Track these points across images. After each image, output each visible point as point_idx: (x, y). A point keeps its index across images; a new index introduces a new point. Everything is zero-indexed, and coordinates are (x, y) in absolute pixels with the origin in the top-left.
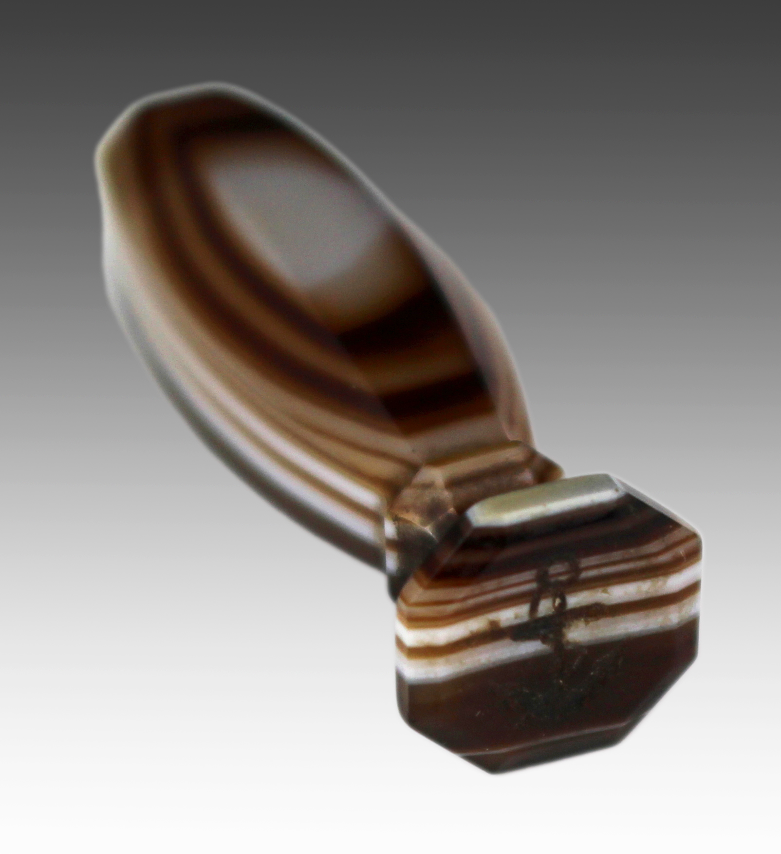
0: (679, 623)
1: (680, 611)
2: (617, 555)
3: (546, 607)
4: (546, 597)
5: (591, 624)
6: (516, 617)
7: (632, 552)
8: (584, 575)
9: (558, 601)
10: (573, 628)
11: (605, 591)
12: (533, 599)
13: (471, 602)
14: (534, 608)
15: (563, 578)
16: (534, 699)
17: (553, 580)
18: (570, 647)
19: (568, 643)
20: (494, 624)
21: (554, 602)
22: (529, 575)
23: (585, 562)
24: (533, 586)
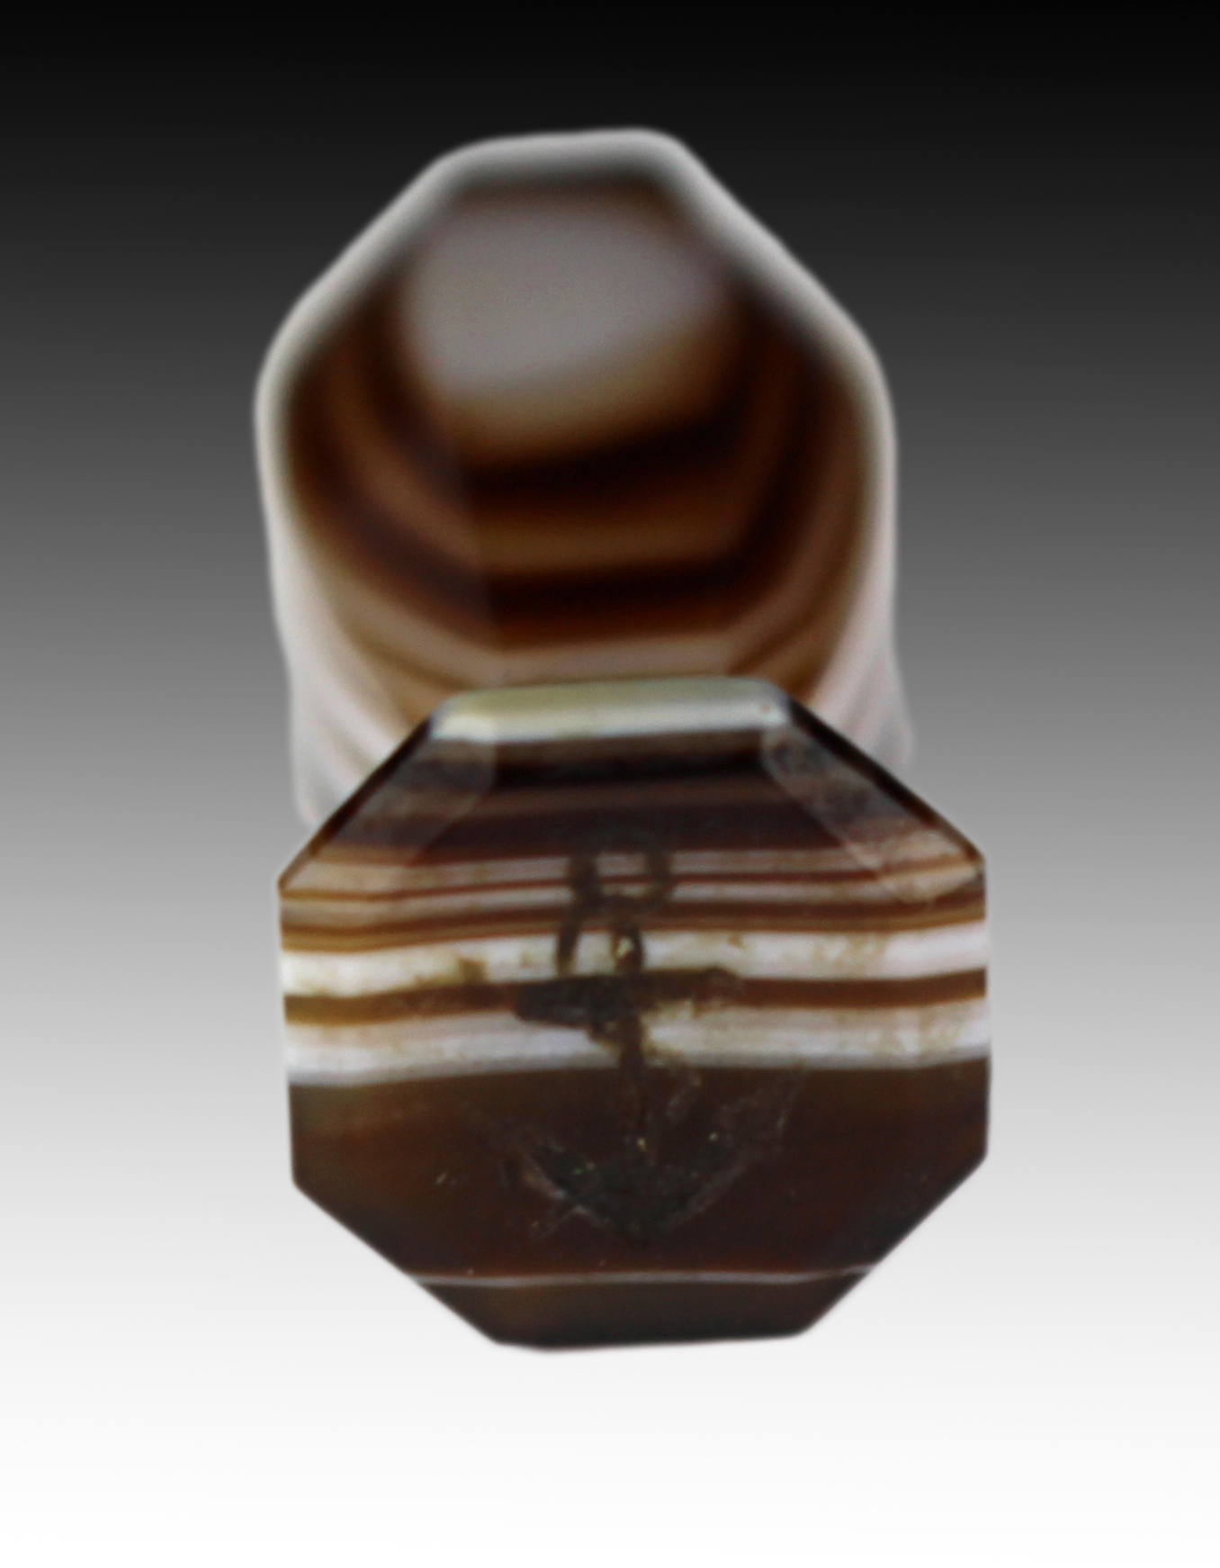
0: (922, 1057)
1: (924, 1026)
2: (762, 860)
3: (594, 952)
4: (594, 929)
5: (709, 1017)
6: (525, 963)
7: (798, 859)
8: (685, 892)
9: (625, 946)
10: (664, 1016)
11: (735, 942)
12: (567, 929)
13: (415, 907)
14: (566, 951)
15: (634, 890)
16: (578, 1172)
17: (608, 890)
18: (658, 1063)
19: (654, 1053)
20: (471, 969)
21: (615, 946)
22: (553, 867)
23: (685, 862)
24: (561, 896)
